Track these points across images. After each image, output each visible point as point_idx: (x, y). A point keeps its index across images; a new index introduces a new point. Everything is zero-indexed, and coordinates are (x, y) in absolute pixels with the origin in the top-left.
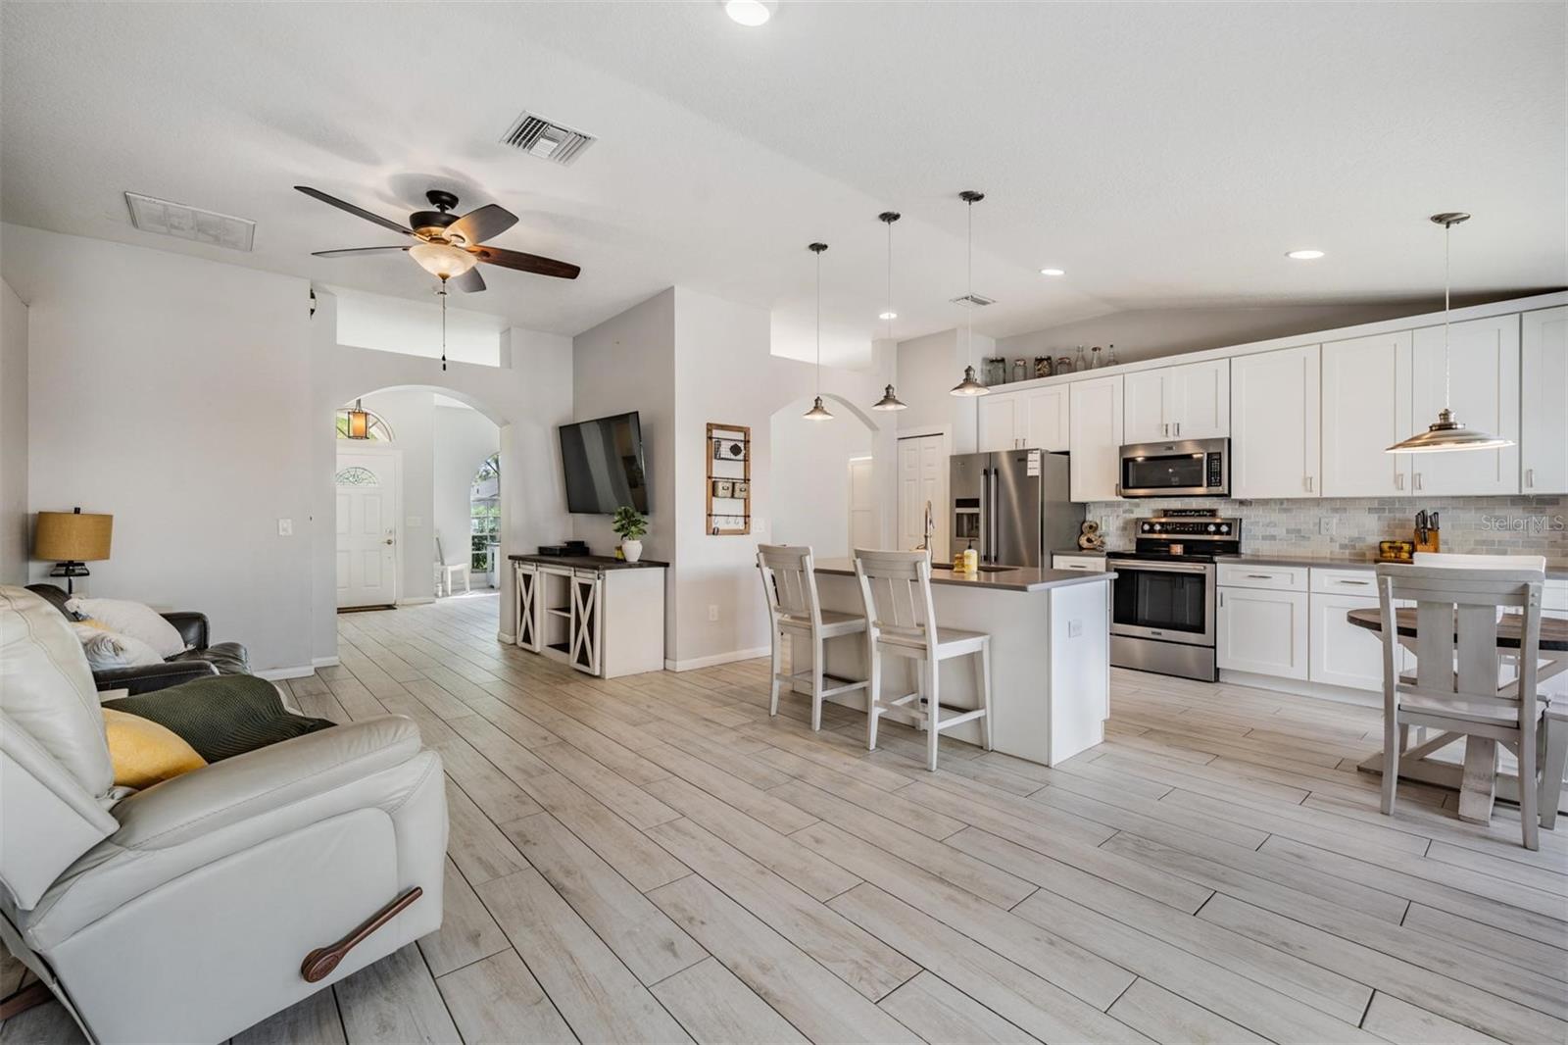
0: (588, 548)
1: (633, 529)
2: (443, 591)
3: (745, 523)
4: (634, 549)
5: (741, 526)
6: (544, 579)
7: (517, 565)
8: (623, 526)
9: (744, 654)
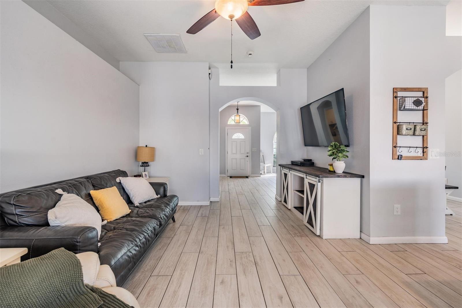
0: (313, 163)
1: (340, 155)
2: (264, 172)
3: (423, 152)
4: (340, 166)
5: (420, 153)
6: (293, 176)
7: (282, 169)
8: (333, 153)
9: (422, 239)
